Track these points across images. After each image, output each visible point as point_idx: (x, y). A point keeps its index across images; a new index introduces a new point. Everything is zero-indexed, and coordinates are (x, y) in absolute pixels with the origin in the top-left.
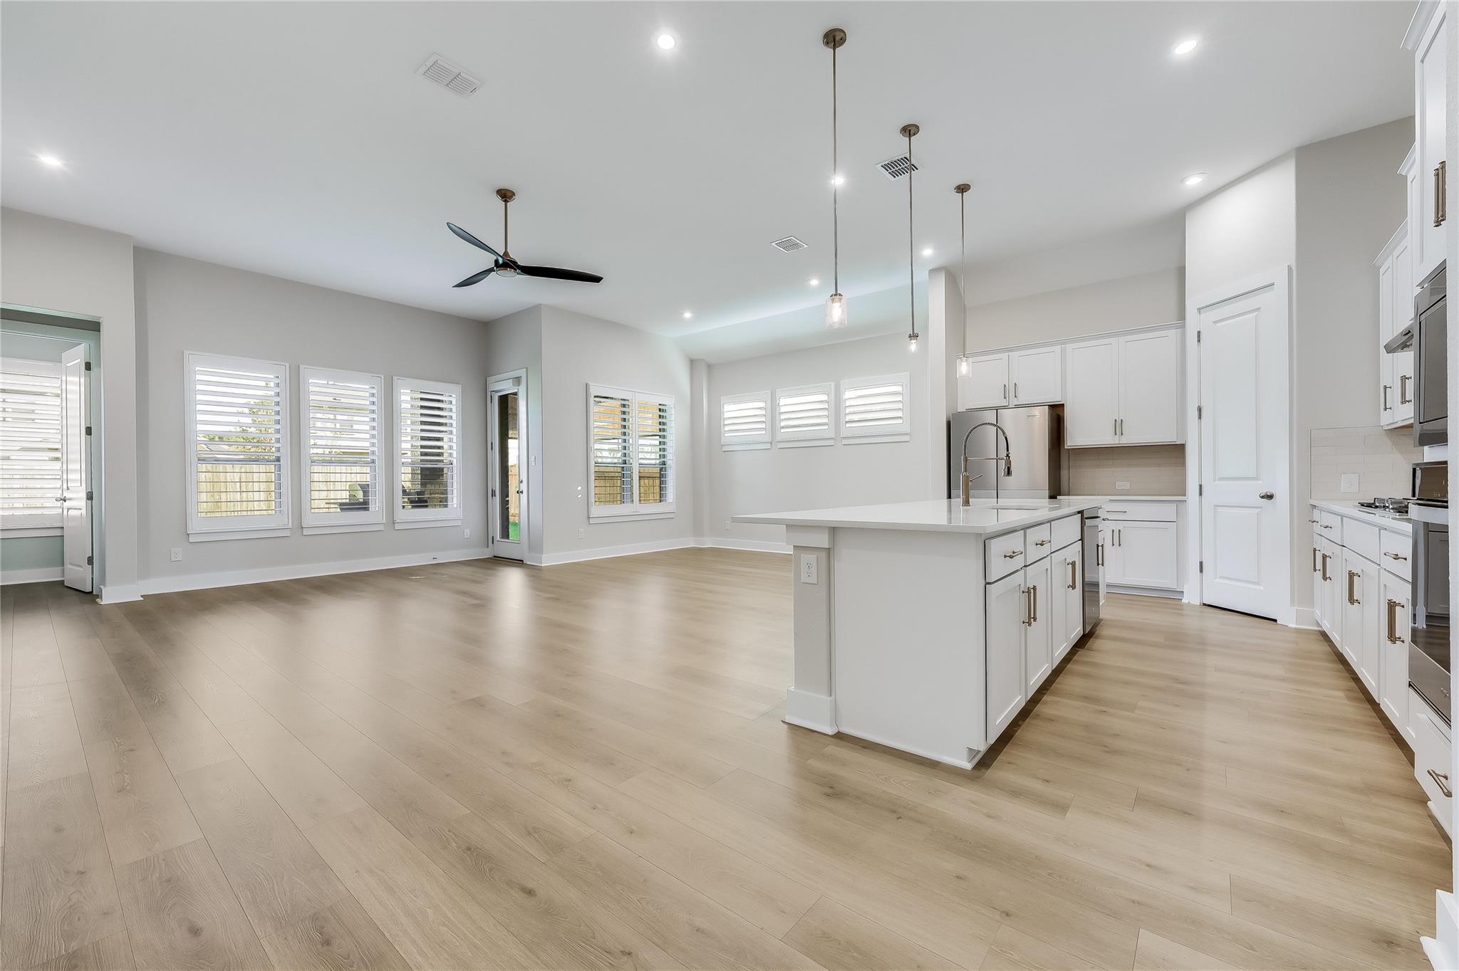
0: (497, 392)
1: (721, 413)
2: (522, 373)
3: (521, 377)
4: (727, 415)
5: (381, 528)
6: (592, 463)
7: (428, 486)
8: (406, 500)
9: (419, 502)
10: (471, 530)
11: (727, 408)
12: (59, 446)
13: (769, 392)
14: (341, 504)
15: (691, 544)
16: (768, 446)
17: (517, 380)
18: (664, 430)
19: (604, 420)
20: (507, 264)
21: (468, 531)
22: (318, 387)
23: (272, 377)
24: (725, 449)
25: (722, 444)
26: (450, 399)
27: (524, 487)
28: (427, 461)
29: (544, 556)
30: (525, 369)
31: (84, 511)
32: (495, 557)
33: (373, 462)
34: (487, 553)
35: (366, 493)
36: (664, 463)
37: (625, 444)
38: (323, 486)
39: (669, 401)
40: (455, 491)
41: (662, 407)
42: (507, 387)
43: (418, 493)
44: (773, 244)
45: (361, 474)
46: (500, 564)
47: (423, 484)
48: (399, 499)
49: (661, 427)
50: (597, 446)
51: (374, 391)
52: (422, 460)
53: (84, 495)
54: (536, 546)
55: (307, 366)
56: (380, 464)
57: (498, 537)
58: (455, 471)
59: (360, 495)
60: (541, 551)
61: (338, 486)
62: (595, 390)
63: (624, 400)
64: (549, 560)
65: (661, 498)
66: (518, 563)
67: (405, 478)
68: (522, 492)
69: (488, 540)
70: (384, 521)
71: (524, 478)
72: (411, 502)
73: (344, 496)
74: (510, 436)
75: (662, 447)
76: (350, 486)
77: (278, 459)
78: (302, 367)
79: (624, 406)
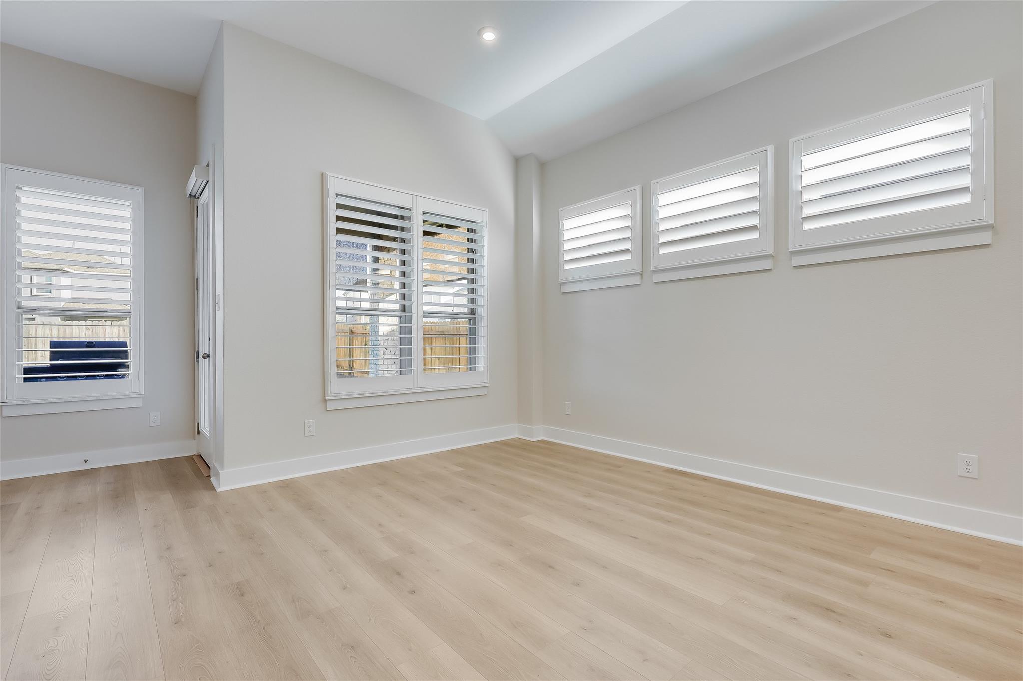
1: (559, 233)
4: (570, 234)
13: (638, 187)
16: (638, 280)
24: (565, 288)
25: (562, 280)
36: (474, 312)
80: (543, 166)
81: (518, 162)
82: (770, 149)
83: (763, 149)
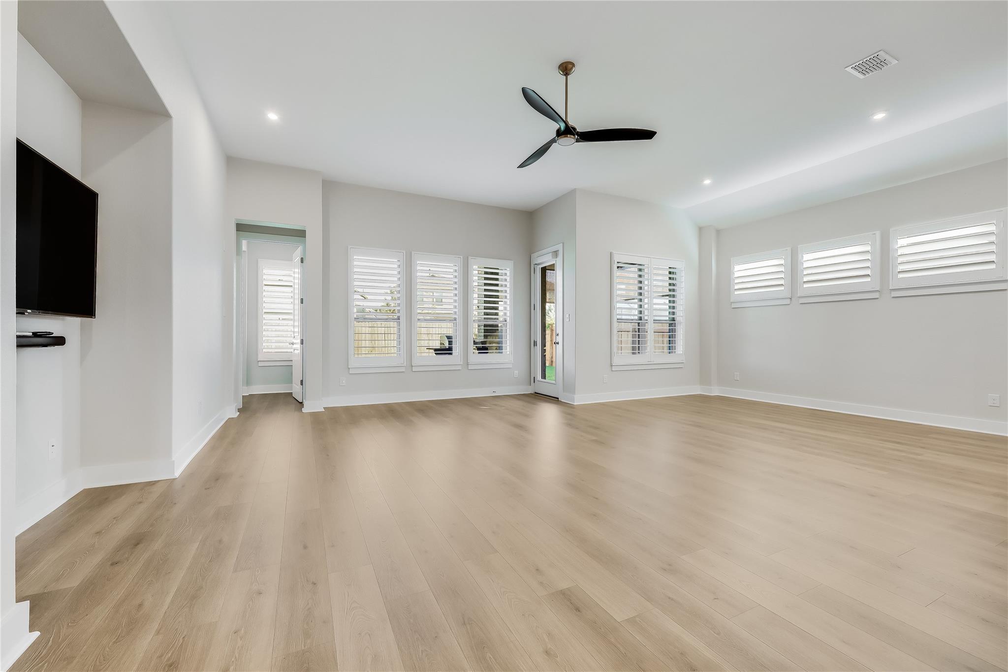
0: (538, 264)
1: (729, 272)
2: (559, 247)
3: (558, 251)
4: (736, 275)
5: (459, 368)
6: (615, 320)
7: (489, 337)
8: (475, 347)
9: (483, 349)
10: (519, 372)
11: (737, 268)
12: (292, 311)
13: (789, 249)
14: (436, 350)
15: (697, 390)
16: (788, 301)
17: (556, 254)
18: (674, 290)
19: (625, 282)
20: (567, 131)
21: (517, 372)
22: (423, 267)
23: (396, 260)
24: (734, 306)
25: (732, 301)
26: (506, 272)
27: (559, 339)
28: (487, 319)
29: (576, 396)
30: (562, 244)
31: (299, 351)
32: (536, 393)
33: (455, 319)
34: (530, 390)
35: (450, 343)
36: (673, 320)
37: (640, 303)
38: (425, 337)
39: (679, 265)
40: (508, 342)
41: (671, 270)
42: (546, 260)
43: (483, 343)
44: (849, 69)
45: (447, 329)
46: (540, 399)
47: (485, 337)
48: (472, 346)
49: (672, 287)
50: (619, 305)
51: (456, 268)
52: (485, 319)
53: (299, 341)
54: (570, 387)
55: (416, 252)
56: (460, 321)
57: (539, 377)
58: (508, 327)
59: (447, 345)
60: (574, 393)
61: (434, 337)
62: (617, 258)
63: (640, 265)
64: (579, 399)
65: (671, 349)
66: (554, 400)
67: (475, 332)
68: (558, 343)
69: (532, 380)
70: (462, 363)
71: (559, 331)
72: (479, 349)
73: (437, 345)
74: (547, 301)
75: (672, 305)
76: (440, 337)
77: (399, 318)
78: (413, 253)
79: (640, 270)
80: (718, 232)
81: (701, 230)
82: (878, 233)
83: (874, 233)
